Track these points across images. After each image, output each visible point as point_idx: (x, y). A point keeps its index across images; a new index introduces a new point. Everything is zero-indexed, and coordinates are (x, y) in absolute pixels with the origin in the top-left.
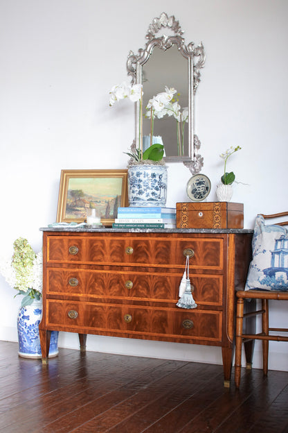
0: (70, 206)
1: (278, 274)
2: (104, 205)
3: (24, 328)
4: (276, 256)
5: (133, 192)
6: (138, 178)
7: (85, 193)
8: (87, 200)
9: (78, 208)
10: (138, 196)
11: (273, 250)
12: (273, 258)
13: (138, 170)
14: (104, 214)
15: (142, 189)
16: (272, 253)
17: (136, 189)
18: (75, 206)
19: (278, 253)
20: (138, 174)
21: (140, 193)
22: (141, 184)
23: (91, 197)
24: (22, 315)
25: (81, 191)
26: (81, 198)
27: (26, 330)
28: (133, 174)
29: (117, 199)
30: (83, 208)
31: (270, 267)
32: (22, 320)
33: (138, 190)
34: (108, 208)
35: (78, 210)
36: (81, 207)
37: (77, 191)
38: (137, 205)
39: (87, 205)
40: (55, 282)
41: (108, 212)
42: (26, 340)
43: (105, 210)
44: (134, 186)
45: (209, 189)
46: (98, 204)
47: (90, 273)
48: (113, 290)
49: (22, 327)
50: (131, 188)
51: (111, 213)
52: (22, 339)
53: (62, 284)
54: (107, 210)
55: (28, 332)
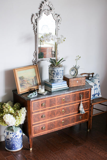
1: (96, 95)
2: (32, 81)
4: (95, 90)
5: (58, 77)
6: (60, 72)
7: (24, 77)
8: (26, 80)
9: (23, 84)
11: (94, 89)
12: (94, 91)
14: (33, 84)
18: (22, 84)
19: (96, 89)
21: (61, 77)
22: (61, 74)
23: (26, 79)
24: (15, 136)
25: (23, 77)
26: (24, 80)
27: (17, 141)
28: (58, 71)
29: (35, 77)
30: (25, 84)
32: (16, 137)
34: (33, 81)
35: (24, 85)
36: (25, 83)
37: (21, 77)
38: (59, 82)
39: (26, 82)
40: (36, 118)
41: (33, 83)
42: (17, 144)
43: (32, 83)
44: (58, 75)
45: (76, 72)
46: (30, 81)
47: (50, 111)
48: (58, 114)
49: (16, 140)
50: (56, 76)
51: (35, 84)
52: (15, 145)
53: (39, 118)
54: (33, 82)
55: (19, 141)
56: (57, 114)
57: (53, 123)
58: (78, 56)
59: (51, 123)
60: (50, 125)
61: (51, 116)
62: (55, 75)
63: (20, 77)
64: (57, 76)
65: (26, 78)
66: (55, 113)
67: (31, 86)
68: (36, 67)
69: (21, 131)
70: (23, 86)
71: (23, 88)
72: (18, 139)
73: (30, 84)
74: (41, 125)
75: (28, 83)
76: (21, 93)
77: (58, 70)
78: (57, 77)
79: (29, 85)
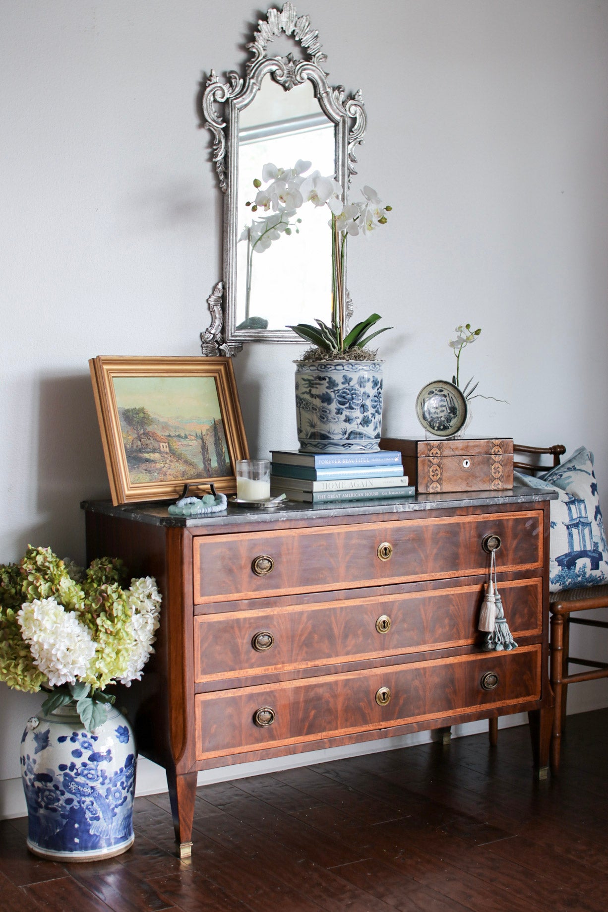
0: (132, 452)
1: (581, 563)
2: (195, 445)
3: (97, 784)
4: (575, 531)
5: (348, 420)
6: (362, 390)
7: (152, 416)
8: (160, 433)
9: (146, 455)
10: (361, 429)
11: (567, 522)
12: (570, 534)
13: (361, 373)
14: (201, 466)
15: (368, 414)
16: (568, 528)
17: (357, 414)
18: (140, 451)
19: (576, 525)
20: (361, 383)
21: (365, 422)
22: (368, 403)
23: (165, 427)
24: (87, 754)
25: (142, 410)
26: (149, 429)
27: (102, 791)
28: (347, 380)
29: (215, 427)
30: (157, 456)
31: (567, 551)
32: (91, 765)
33: (361, 416)
34: (204, 448)
35: (147, 460)
36: (154, 451)
37: (136, 412)
38: (355, 448)
39: (164, 447)
40: (218, 648)
41: (206, 461)
42: (100, 814)
43: (201, 457)
44: (351, 408)
45: (459, 412)
46: (185, 442)
47: (301, 613)
48: (351, 642)
49: (91, 784)
50: (339, 412)
51: (214, 464)
52: (88, 815)
53: (236, 652)
54: (203, 455)
55: (108, 790)
56: (346, 636)
57: (320, 691)
58: (468, 326)
59: (312, 694)
60: (306, 702)
61: (308, 643)
62: (334, 406)
63: (127, 407)
64: (346, 413)
65: (161, 420)
66: (336, 631)
67: (192, 472)
68: (222, 368)
69: (126, 729)
70: (144, 466)
71: (144, 477)
72: (105, 778)
73: (186, 462)
74: (251, 697)
75: (172, 452)
76: (129, 496)
77: (349, 375)
78: (343, 417)
79: (181, 467)
